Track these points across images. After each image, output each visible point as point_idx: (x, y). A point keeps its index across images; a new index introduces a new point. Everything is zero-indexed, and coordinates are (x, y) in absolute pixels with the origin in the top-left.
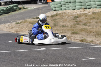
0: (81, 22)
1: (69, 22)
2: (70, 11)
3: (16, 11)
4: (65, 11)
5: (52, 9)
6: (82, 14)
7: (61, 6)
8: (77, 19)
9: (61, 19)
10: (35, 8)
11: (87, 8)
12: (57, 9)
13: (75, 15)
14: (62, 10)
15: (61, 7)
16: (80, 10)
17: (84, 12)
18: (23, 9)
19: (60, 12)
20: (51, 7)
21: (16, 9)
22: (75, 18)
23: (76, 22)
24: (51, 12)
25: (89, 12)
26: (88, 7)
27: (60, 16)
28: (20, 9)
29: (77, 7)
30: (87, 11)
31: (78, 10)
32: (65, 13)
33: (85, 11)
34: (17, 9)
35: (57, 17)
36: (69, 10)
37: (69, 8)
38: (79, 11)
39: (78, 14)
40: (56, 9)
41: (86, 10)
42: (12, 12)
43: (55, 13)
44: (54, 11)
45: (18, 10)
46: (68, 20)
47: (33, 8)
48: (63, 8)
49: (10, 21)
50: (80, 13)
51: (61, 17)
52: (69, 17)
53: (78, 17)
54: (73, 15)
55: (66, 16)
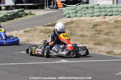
1: (87, 31)
2: (88, 18)
4: (81, 18)
6: (102, 22)
7: (76, 12)
8: (96, 28)
9: (77, 27)
11: (107, 15)
12: (71, 15)
13: (93, 23)
14: (77, 17)
16: (100, 17)
17: (104, 20)
19: (75, 19)
20: (64, 13)
22: (94, 26)
23: (96, 31)
24: (64, 19)
25: (110, 20)
26: (109, 14)
27: (76, 24)
29: (95, 13)
30: (108, 19)
31: (97, 17)
32: (82, 21)
33: (105, 18)
34: (23, 14)
36: (86, 16)
37: (86, 14)
38: (98, 19)
39: (97, 22)
41: (106, 17)
42: (17, 18)
43: (69, 20)
46: (86, 29)
47: (42, 14)
48: (78, 15)
49: (16, 28)
50: (100, 21)
51: (77, 25)
52: (87, 25)
53: (98, 26)
54: (91, 23)
55: (83, 24)
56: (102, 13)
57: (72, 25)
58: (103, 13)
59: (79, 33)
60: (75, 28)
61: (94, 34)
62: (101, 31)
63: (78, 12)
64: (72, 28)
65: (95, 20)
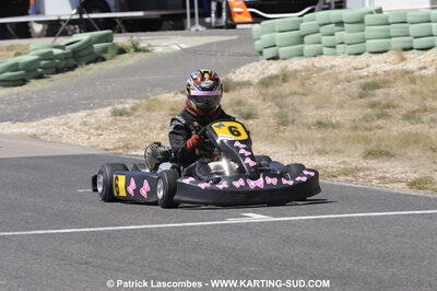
0: (394, 107)
1: (341, 107)
2: (341, 62)
3: (104, 60)
4: (319, 62)
5: (261, 53)
6: (395, 72)
7: (301, 40)
8: (373, 95)
9: (304, 95)
10: (184, 46)
11: (411, 49)
12: (282, 51)
13: (361, 78)
14: (302, 55)
15: (302, 42)
16: (384, 55)
17: (401, 66)
18: (132, 50)
19: (295, 64)
20: (257, 43)
21: (105, 50)
22: (364, 89)
23: (373, 105)
24: (257, 64)
25: (422, 65)
26: (417, 43)
27: (298, 82)
28: (122, 51)
29: (368, 41)
30: (414, 61)
31: (375, 57)
32: (321, 70)
33: (403, 59)
34: (110, 50)
35: (285, 85)
36: (336, 54)
37: (334, 47)
38: (379, 62)
39: (375, 74)
40: (277, 52)
41: (408, 54)
42: (88, 63)
43: (274, 68)
44: (268, 59)
45: (113, 57)
46: (336, 99)
47: (177, 48)
48: (307, 48)
49: (84, 102)
50: (385, 69)
51: (303, 84)
52: (340, 87)
53: (378, 87)
54: (354, 79)
55: (326, 83)
56: (393, 39)
57: (286, 88)
58: (397, 42)
59: (312, 114)
60: (296, 98)
61: (366, 118)
62: (388, 106)
63: (306, 39)
65: (368, 66)
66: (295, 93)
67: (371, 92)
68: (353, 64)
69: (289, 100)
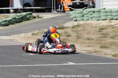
0: (108, 35)
1: (94, 34)
2: (94, 22)
3: (30, 20)
4: (88, 22)
5: (72, 19)
6: (108, 25)
7: (83, 16)
8: (102, 31)
9: (84, 31)
11: (113, 19)
12: (78, 19)
13: (99, 27)
16: (106, 20)
17: (110, 24)
22: (100, 30)
23: (102, 34)
24: (71, 22)
25: (116, 24)
26: (115, 18)
27: (82, 27)
29: (101, 17)
30: (114, 22)
31: (103, 21)
32: (88, 24)
33: (111, 22)
36: (92, 20)
37: (92, 18)
38: (104, 23)
39: (103, 26)
42: (25, 21)
43: (76, 23)
44: (74, 21)
45: (32, 19)
46: (92, 32)
48: (85, 18)
49: (24, 31)
50: (106, 24)
51: (83, 28)
52: (93, 29)
53: (104, 29)
54: (97, 27)
55: (90, 28)
56: (108, 17)
57: (79, 29)
58: (109, 17)
59: (86, 36)
60: (82, 32)
61: (100, 37)
62: (106, 34)
63: (84, 16)
64: (79, 31)
65: (101, 23)
66: (81, 30)
67: (102, 30)
68: (97, 23)
69: (80, 32)
